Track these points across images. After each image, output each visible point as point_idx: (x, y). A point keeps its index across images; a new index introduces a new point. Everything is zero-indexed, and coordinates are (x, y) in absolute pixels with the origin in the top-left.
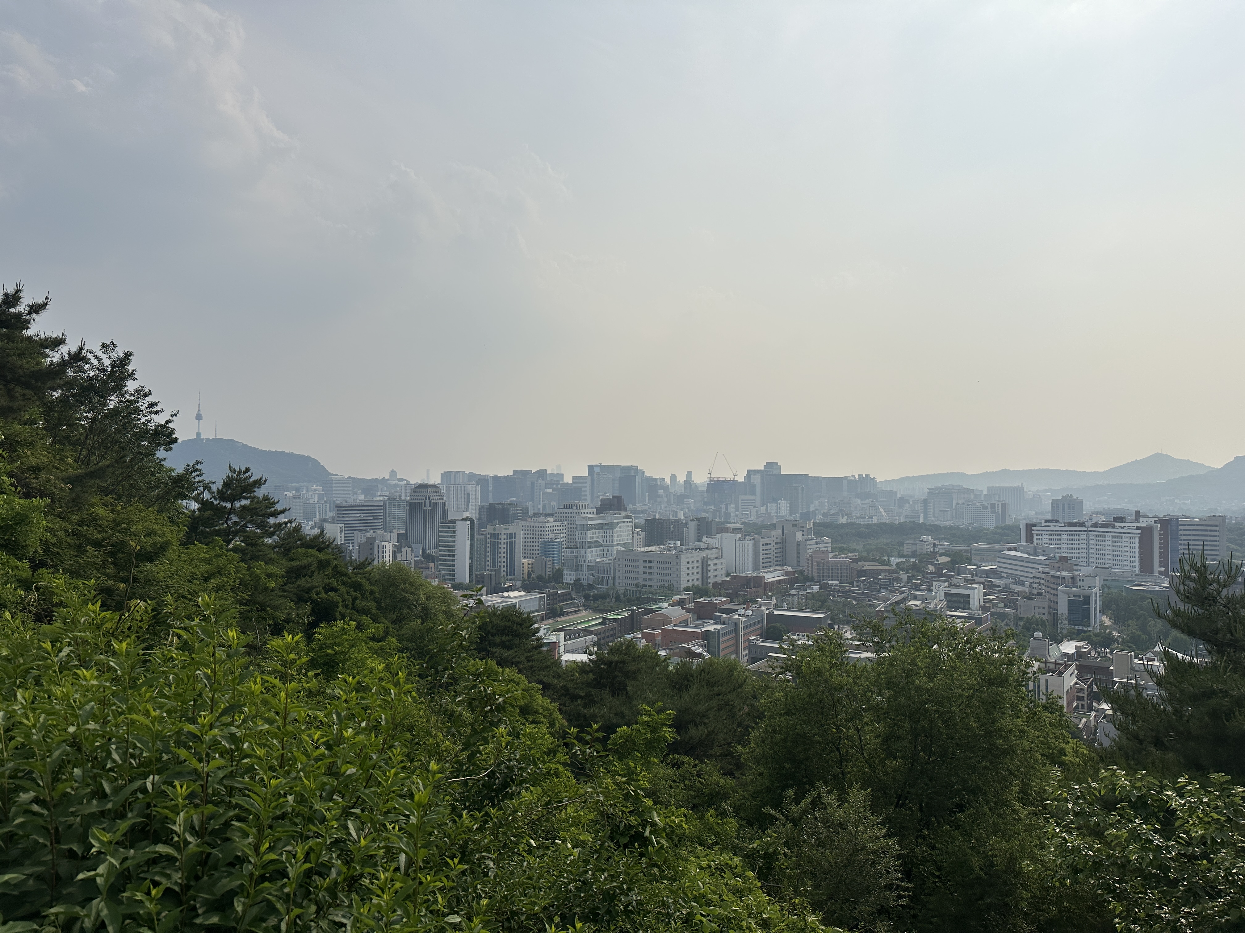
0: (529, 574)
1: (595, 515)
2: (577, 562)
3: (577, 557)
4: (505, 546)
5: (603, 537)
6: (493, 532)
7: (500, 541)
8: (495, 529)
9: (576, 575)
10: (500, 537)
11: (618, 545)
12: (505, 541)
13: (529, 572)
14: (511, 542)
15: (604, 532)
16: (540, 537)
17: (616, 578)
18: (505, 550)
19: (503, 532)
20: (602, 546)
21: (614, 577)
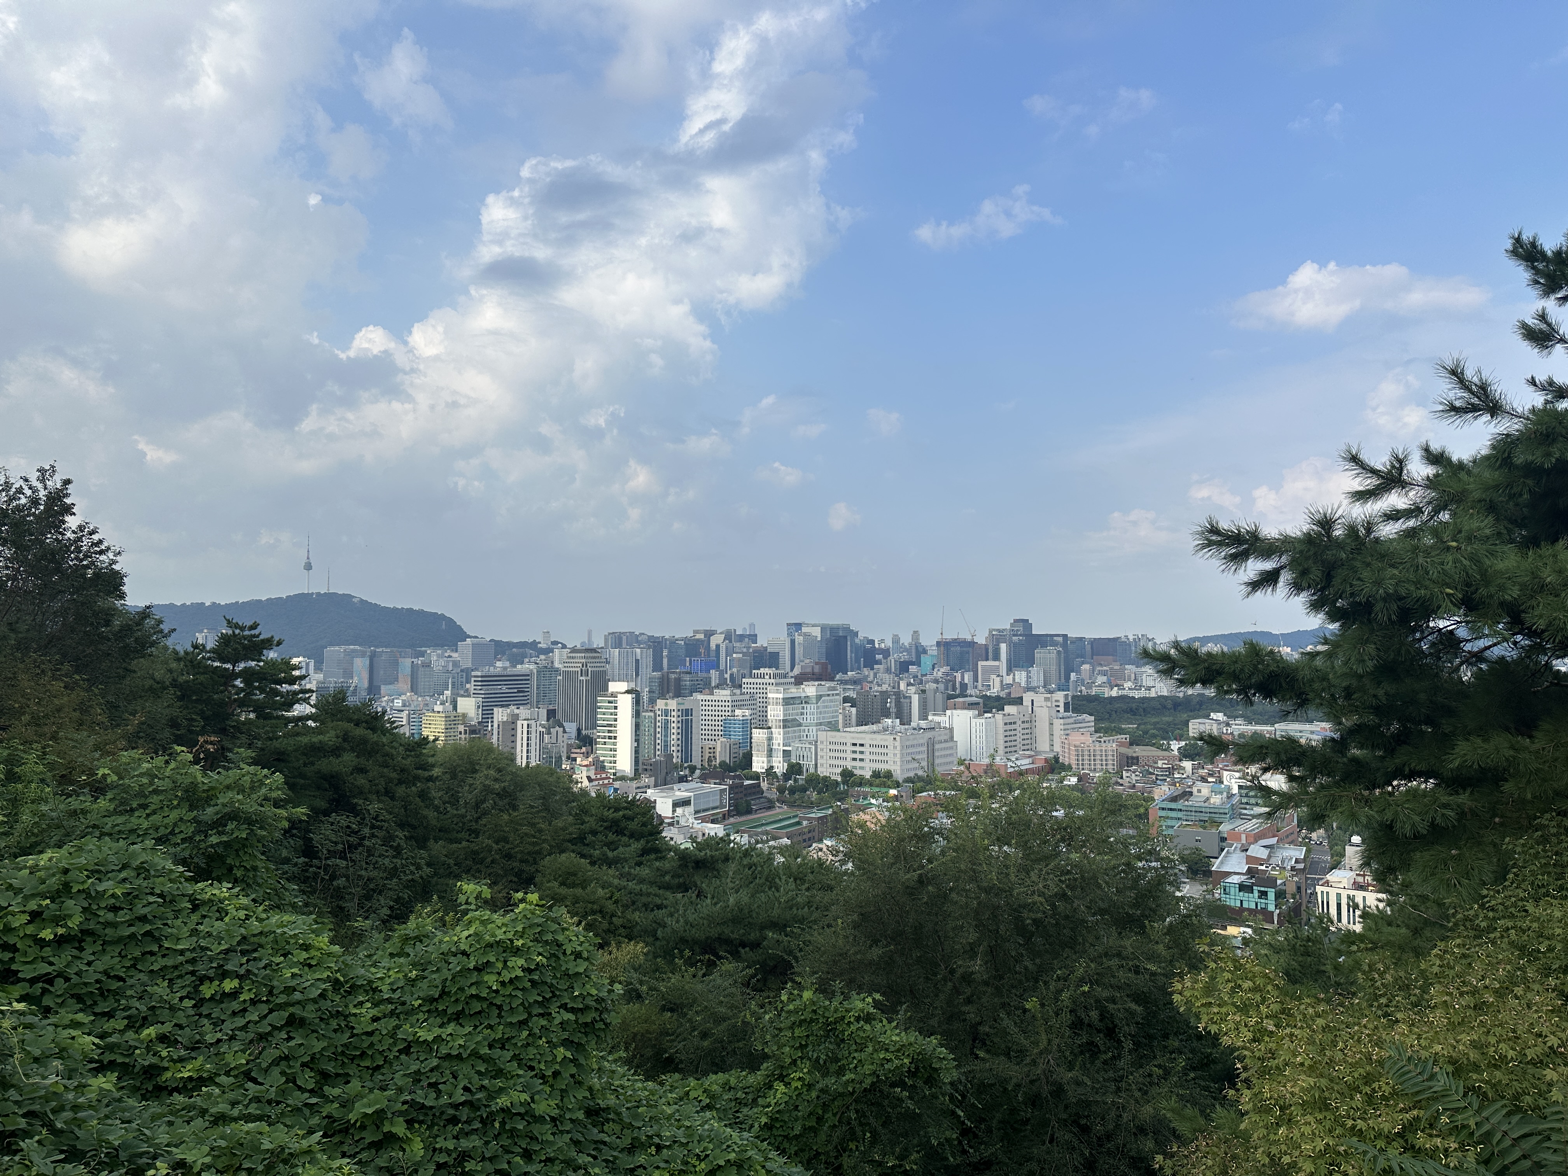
0: (709, 760)
1: (792, 686)
2: (769, 745)
3: (770, 739)
4: (680, 725)
5: (802, 714)
6: (664, 708)
7: (673, 719)
8: (666, 704)
9: (769, 762)
10: (673, 713)
11: (821, 724)
12: (680, 719)
13: (709, 757)
14: (687, 720)
15: (803, 708)
16: (722, 713)
17: (819, 765)
19: (677, 707)
20: (800, 725)
21: (816, 765)
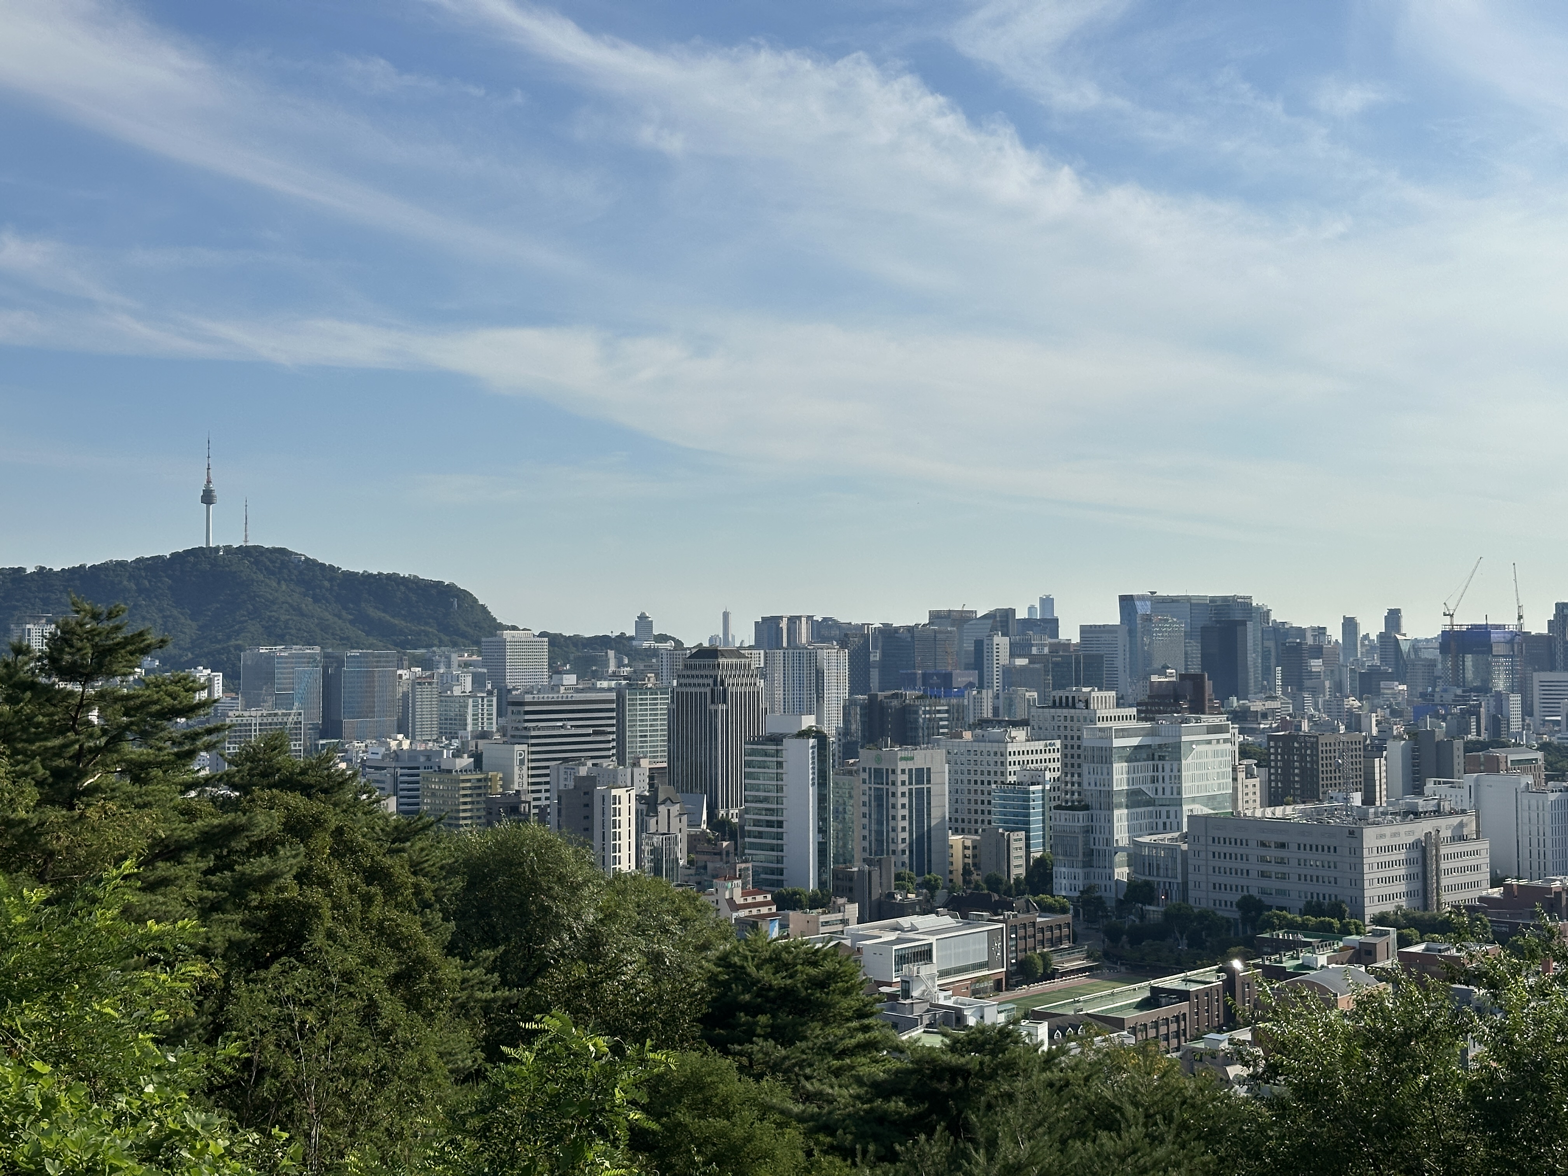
0: (966, 871)
1: (1134, 724)
2: (1086, 843)
3: (1088, 831)
4: (906, 800)
5: (1154, 780)
6: (874, 766)
7: (892, 789)
8: (879, 759)
9: (1087, 876)
10: (891, 777)
11: (1194, 800)
12: (906, 789)
13: (965, 865)
14: (920, 792)
15: (1155, 769)
16: (992, 778)
17: (1191, 885)
18: (906, 812)
19: (901, 765)
20: (1150, 803)
21: (1185, 883)
